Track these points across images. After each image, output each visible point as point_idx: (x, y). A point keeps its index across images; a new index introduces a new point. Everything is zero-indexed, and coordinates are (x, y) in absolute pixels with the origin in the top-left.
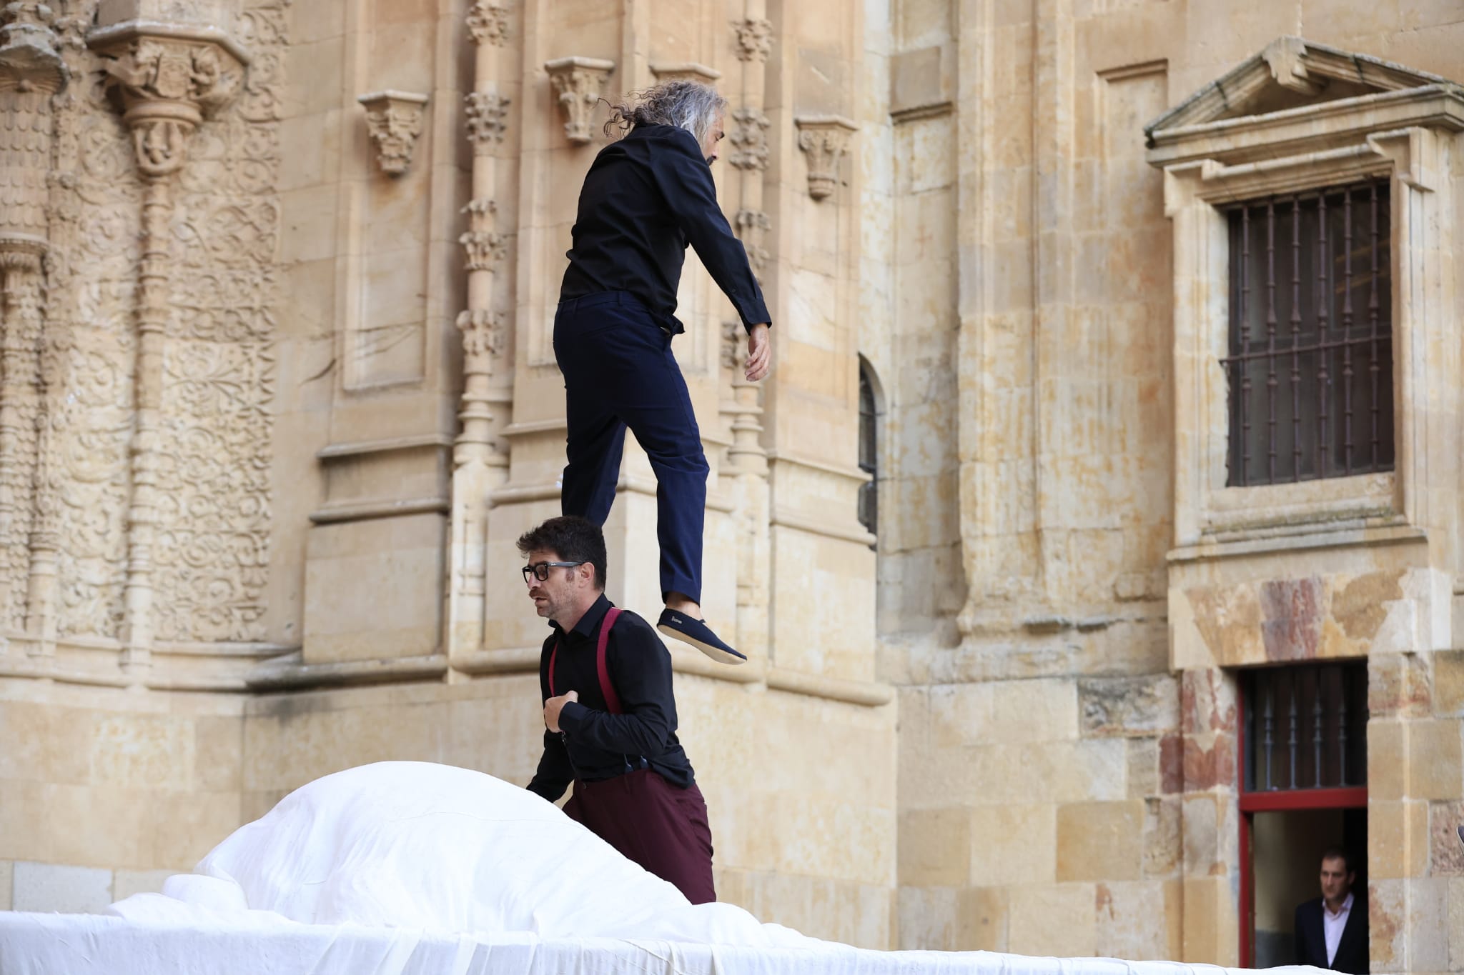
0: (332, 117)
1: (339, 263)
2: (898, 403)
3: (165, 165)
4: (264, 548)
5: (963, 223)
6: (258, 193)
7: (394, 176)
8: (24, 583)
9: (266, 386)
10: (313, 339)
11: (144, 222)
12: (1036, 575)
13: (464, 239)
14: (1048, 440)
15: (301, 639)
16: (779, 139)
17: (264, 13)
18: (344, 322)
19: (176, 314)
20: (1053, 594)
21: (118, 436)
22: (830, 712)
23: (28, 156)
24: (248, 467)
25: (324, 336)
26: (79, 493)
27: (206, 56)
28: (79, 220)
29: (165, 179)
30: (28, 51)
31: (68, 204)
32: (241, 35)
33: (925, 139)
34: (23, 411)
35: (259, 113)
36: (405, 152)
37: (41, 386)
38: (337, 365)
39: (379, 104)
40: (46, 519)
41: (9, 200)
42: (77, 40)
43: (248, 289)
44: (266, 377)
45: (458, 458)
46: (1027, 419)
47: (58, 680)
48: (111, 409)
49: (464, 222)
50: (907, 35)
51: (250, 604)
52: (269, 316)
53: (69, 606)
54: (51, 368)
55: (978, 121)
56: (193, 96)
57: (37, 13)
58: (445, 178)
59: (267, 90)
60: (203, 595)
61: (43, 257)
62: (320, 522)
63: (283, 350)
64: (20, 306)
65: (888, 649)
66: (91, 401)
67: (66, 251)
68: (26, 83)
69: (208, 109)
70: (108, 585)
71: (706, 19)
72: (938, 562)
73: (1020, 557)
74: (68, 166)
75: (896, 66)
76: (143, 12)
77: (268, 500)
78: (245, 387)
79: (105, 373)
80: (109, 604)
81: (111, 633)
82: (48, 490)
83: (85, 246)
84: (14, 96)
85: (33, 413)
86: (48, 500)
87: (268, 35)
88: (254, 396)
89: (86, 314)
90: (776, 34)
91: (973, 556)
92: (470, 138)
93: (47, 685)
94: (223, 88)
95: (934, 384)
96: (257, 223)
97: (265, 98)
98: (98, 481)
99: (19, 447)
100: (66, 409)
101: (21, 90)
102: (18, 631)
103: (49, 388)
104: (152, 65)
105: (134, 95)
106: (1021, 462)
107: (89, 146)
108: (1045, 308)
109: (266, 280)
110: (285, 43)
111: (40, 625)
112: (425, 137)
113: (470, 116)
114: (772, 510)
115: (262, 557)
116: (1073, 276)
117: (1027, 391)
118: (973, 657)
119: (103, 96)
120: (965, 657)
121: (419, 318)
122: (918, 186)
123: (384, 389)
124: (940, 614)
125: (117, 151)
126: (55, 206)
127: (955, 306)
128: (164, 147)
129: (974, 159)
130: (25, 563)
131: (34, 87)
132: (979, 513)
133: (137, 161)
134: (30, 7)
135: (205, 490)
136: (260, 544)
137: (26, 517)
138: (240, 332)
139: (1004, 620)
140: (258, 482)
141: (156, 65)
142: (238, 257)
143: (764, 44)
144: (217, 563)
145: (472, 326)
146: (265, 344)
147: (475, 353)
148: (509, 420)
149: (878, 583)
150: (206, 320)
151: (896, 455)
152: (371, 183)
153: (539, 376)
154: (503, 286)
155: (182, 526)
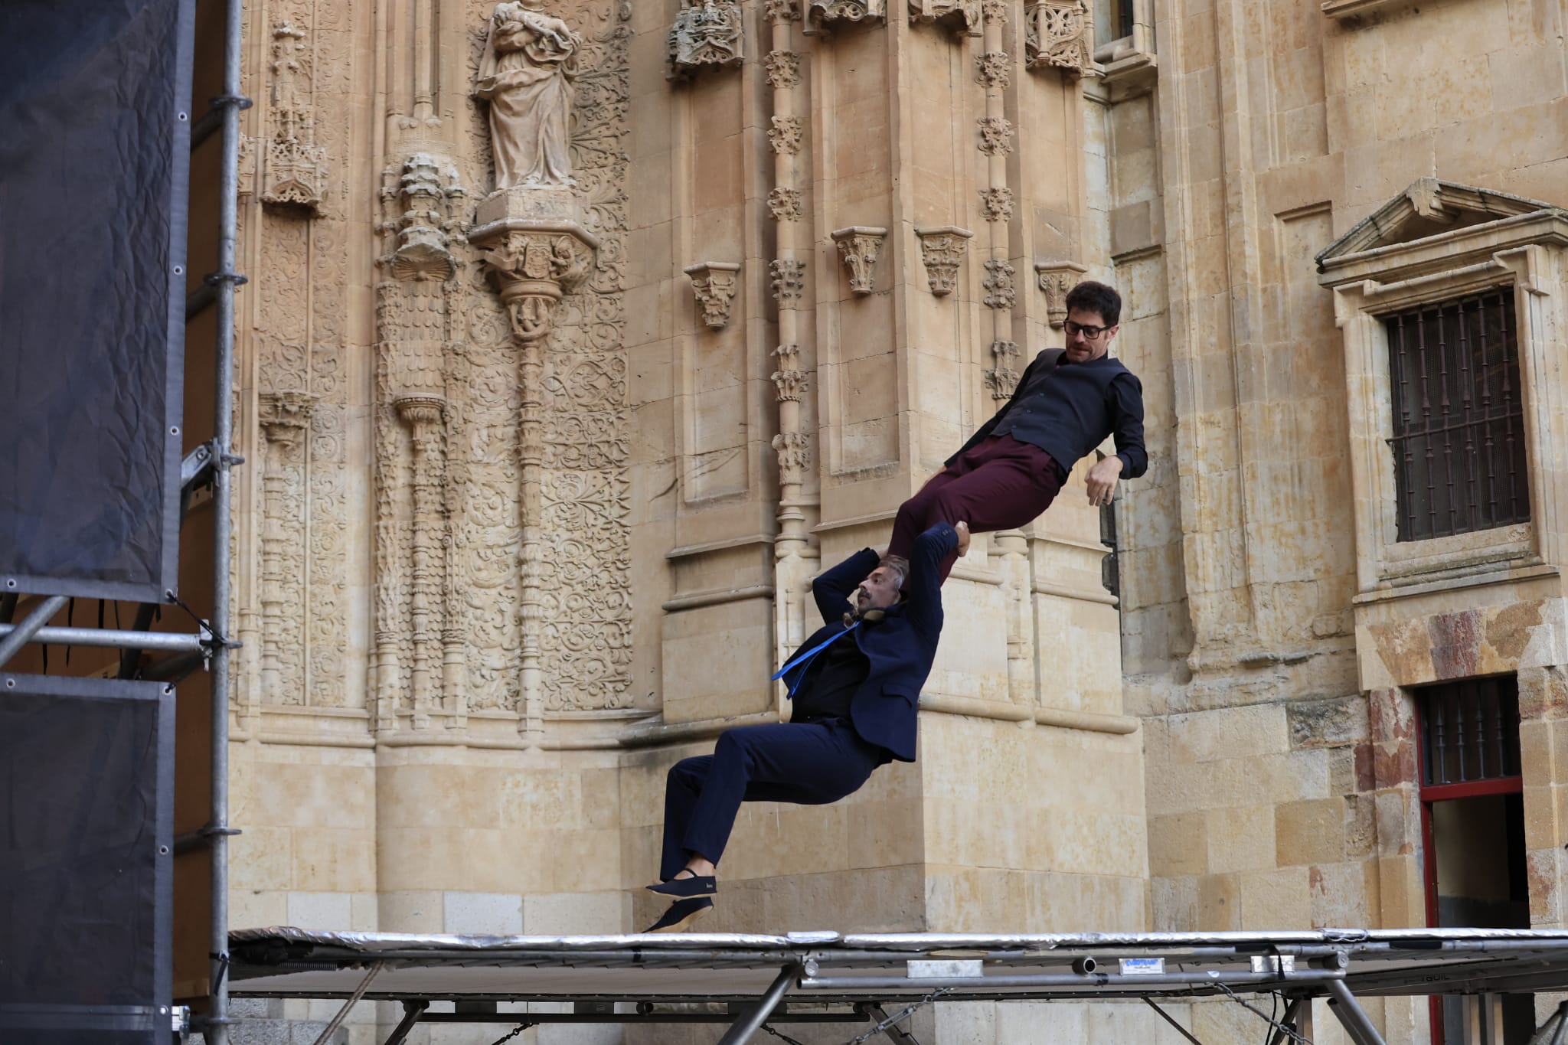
0: (665, 285)
1: (676, 401)
2: (1130, 489)
3: (535, 332)
4: (628, 633)
5: (1175, 342)
6: (608, 350)
7: (717, 330)
8: (440, 669)
9: (623, 503)
10: (659, 463)
11: (521, 378)
12: (1249, 621)
13: (774, 377)
14: (1253, 512)
15: (662, 705)
16: (1023, 283)
17: (606, 206)
18: (683, 449)
19: (549, 449)
20: (1263, 636)
21: (507, 549)
22: (1087, 740)
23: (427, 331)
24: (612, 569)
25: (667, 461)
26: (479, 597)
27: (563, 244)
28: (469, 380)
29: (535, 343)
30: (423, 249)
31: (461, 368)
32: (590, 225)
33: (1141, 276)
34: (432, 534)
35: (607, 286)
36: (724, 310)
37: (445, 513)
38: (679, 484)
39: (701, 273)
40: (454, 619)
41: (413, 367)
42: (461, 237)
43: (605, 427)
44: (623, 496)
45: (778, 553)
46: (1234, 496)
47: (470, 746)
48: (502, 527)
49: (774, 363)
50: (1122, 193)
51: (619, 678)
52: (623, 447)
53: (476, 687)
54: (453, 498)
55: (1183, 259)
56: (554, 276)
57: (428, 219)
58: (756, 329)
59: (613, 268)
60: (582, 672)
61: (442, 412)
62: (671, 610)
63: (635, 474)
64: (426, 451)
65: (1132, 686)
66: (485, 523)
67: (460, 404)
68: (422, 274)
69: (567, 286)
70: (507, 668)
71: (958, 189)
72: (1169, 615)
73: (1235, 607)
74: (458, 337)
75: (1115, 219)
76: (511, 212)
77: (629, 594)
78: (606, 505)
79: (496, 500)
80: (508, 684)
81: (510, 707)
82: (455, 595)
83: (475, 400)
84: (415, 283)
85: (440, 535)
86: (456, 603)
87: (612, 224)
88: (615, 512)
89: (479, 454)
90: (1015, 199)
91: (1198, 609)
92: (775, 296)
93: (462, 751)
94: (577, 268)
95: (1159, 472)
96: (609, 374)
97: (611, 274)
98: (494, 586)
99: (430, 562)
100: (466, 531)
101: (419, 280)
102: (437, 709)
103: (452, 514)
104: (521, 253)
105: (507, 277)
106: (1232, 531)
107: (475, 320)
108: (1244, 406)
109: (619, 418)
110: (625, 229)
111: (454, 703)
112: (740, 297)
113: (774, 278)
114: (1032, 581)
115: (627, 640)
116: (1266, 378)
117: (1234, 473)
118: (1202, 690)
119: (483, 280)
120: (1195, 690)
121: (741, 442)
122: (1137, 314)
123: (717, 500)
124: (1174, 656)
125: (496, 323)
126: (449, 370)
127: (1173, 409)
128: (534, 318)
129: (1181, 289)
130: (440, 655)
131: (429, 277)
132: (1200, 575)
133: (513, 330)
134: (423, 213)
135: (579, 589)
136: (624, 630)
137: (439, 618)
138: (600, 461)
139: (1224, 659)
140: (621, 580)
141: (524, 254)
142: (597, 401)
143: (1006, 207)
144: (592, 647)
145: (785, 447)
146: (621, 470)
147: (788, 468)
148: (818, 521)
149: (1122, 635)
150: (573, 453)
151: (1132, 531)
152: (698, 336)
153: (840, 483)
154: (807, 413)
155: (562, 618)
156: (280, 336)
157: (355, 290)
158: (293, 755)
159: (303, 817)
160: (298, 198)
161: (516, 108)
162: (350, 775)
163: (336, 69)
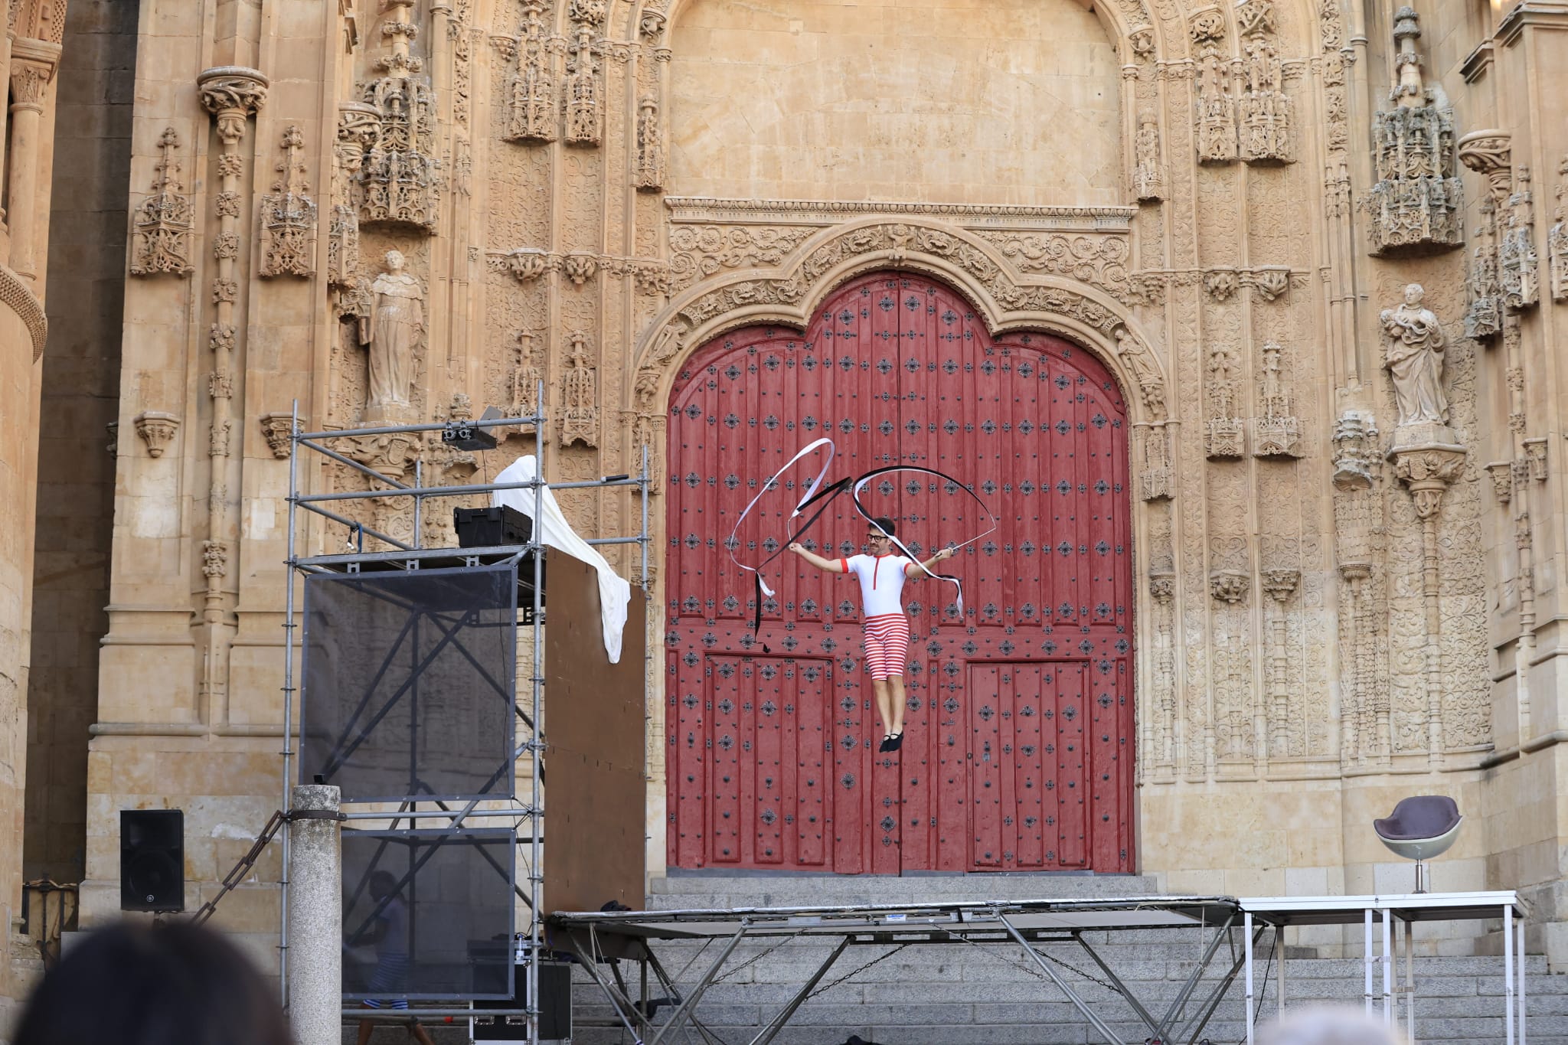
1: (1496, 549)
4: (1488, 696)
6: (1475, 518)
7: (1507, 503)
9: (1484, 614)
10: (1494, 588)
11: (1424, 541)
15: (1496, 740)
17: (1470, 425)
18: (1499, 579)
19: (1447, 584)
21: (1423, 649)
23: (1360, 521)
24: (1481, 656)
25: (1497, 587)
26: (1406, 681)
27: (1430, 457)
29: (1428, 519)
30: (1348, 472)
31: (1378, 542)
36: (1506, 491)
37: (1375, 632)
38: (1500, 602)
39: (1491, 469)
40: (1380, 697)
41: (1353, 545)
43: (1475, 566)
47: (1392, 774)
48: (1418, 636)
52: (1482, 579)
56: (1433, 476)
59: (1473, 465)
61: (1368, 571)
62: (1497, 680)
63: (1487, 596)
64: (1362, 595)
67: (1378, 565)
68: (1353, 487)
70: (1424, 723)
74: (1376, 523)
77: (1488, 671)
79: (1415, 619)
80: (1425, 733)
81: (1426, 746)
82: (1379, 683)
83: (1397, 559)
84: (1350, 493)
85: (1372, 646)
86: (1381, 687)
89: (1402, 592)
92: (1515, 482)
93: (1385, 777)
96: (1476, 533)
97: (1473, 469)
98: (1415, 673)
99: (1365, 663)
100: (1392, 641)
101: (1353, 490)
102: (1372, 753)
103: (1378, 633)
104: (1407, 466)
105: (1407, 481)
107: (1396, 509)
109: (1481, 560)
111: (1382, 748)
113: (1514, 471)
119: (1397, 484)
125: (1409, 508)
126: (1372, 544)
128: (1423, 504)
130: (1374, 719)
131: (1359, 488)
134: (1347, 450)
137: (1373, 697)
141: (1409, 466)
144: (1473, 706)
146: (1483, 593)
150: (1460, 585)
155: (1457, 689)
156: (1282, 534)
157: (1326, 499)
158: (1287, 787)
159: (1294, 823)
160: (1275, 452)
161: (1400, 375)
162: (1325, 796)
163: (1306, 363)
